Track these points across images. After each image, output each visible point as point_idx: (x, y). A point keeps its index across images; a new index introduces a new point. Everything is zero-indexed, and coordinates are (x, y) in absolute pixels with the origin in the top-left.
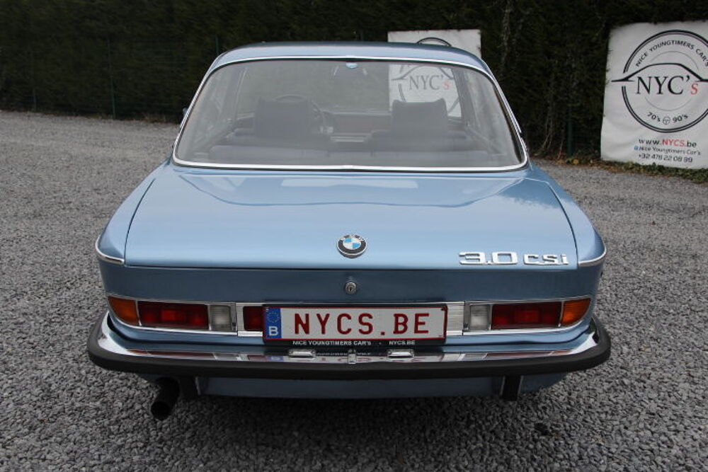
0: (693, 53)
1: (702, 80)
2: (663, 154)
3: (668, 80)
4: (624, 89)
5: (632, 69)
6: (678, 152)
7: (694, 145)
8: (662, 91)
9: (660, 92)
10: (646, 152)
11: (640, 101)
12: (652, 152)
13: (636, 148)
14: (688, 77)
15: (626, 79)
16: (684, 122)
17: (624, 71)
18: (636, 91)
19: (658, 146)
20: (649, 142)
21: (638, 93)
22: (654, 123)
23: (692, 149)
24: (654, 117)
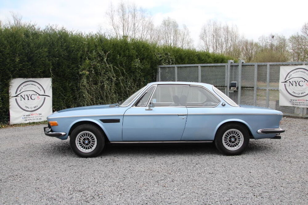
0: (36, 87)
1: (40, 95)
2: (32, 118)
3: (30, 96)
4: (16, 99)
5: (18, 93)
6: (36, 117)
7: (41, 114)
8: (29, 99)
9: (28, 100)
10: (26, 119)
11: (22, 103)
12: (28, 119)
13: (23, 118)
14: (36, 94)
15: (16, 96)
16: (37, 108)
17: (16, 93)
18: (20, 100)
19: (29, 116)
20: (27, 116)
21: (21, 100)
22: (27, 109)
23: (40, 115)
24: (27, 107)
